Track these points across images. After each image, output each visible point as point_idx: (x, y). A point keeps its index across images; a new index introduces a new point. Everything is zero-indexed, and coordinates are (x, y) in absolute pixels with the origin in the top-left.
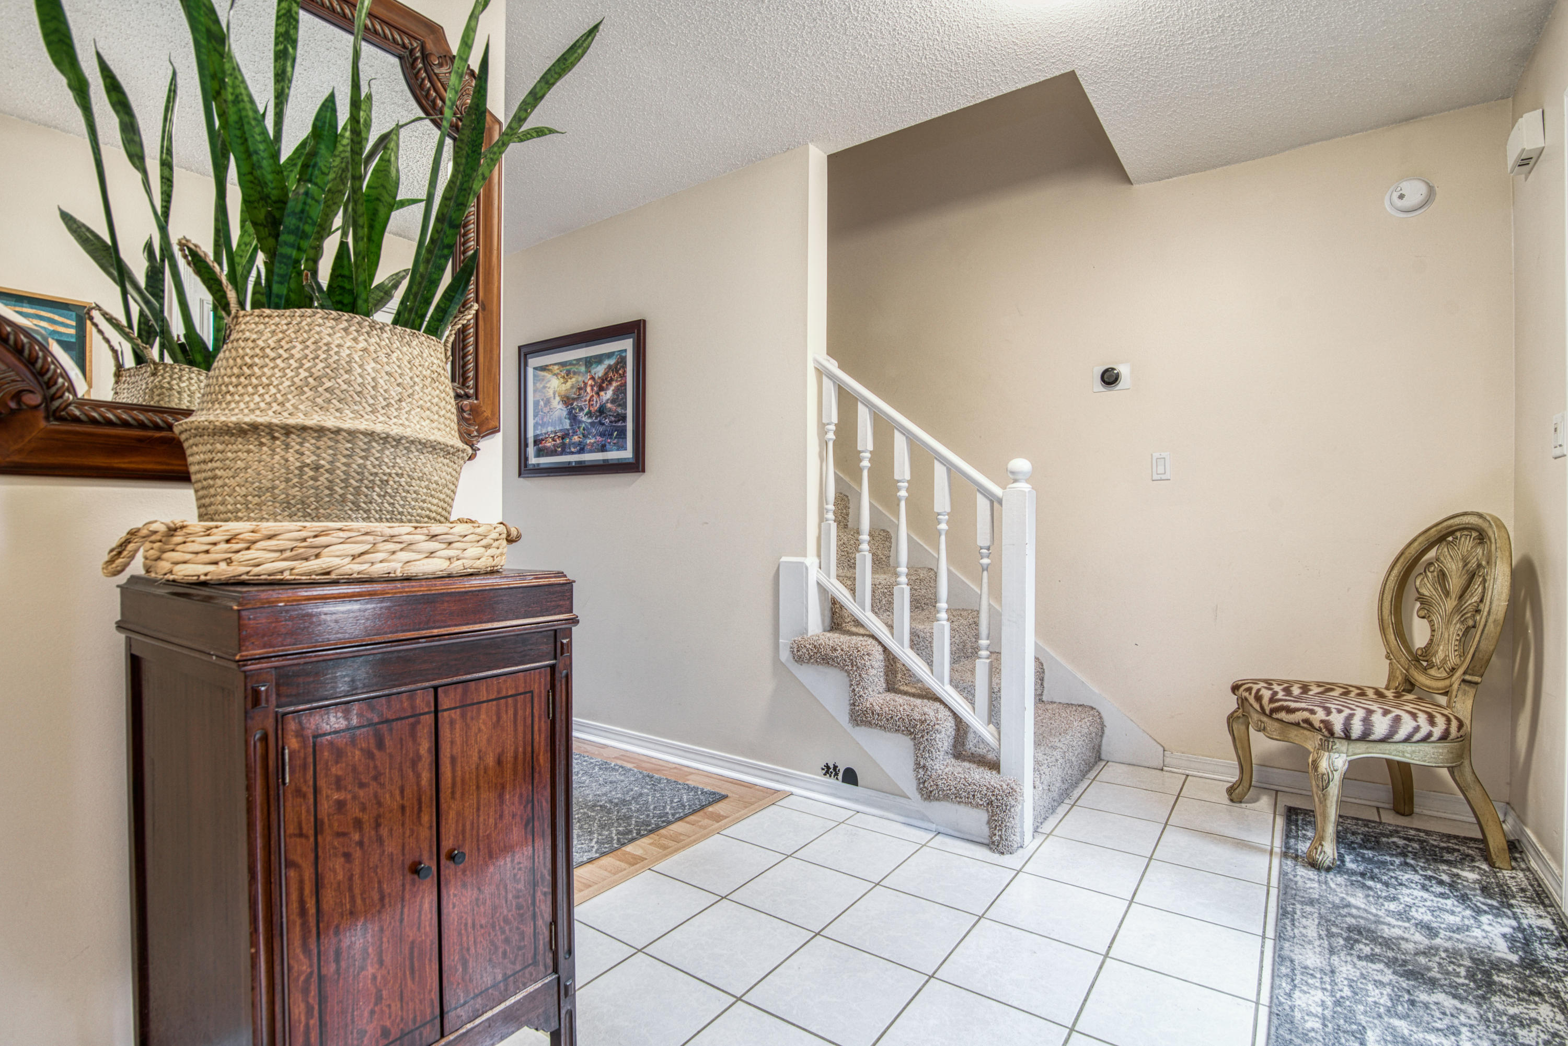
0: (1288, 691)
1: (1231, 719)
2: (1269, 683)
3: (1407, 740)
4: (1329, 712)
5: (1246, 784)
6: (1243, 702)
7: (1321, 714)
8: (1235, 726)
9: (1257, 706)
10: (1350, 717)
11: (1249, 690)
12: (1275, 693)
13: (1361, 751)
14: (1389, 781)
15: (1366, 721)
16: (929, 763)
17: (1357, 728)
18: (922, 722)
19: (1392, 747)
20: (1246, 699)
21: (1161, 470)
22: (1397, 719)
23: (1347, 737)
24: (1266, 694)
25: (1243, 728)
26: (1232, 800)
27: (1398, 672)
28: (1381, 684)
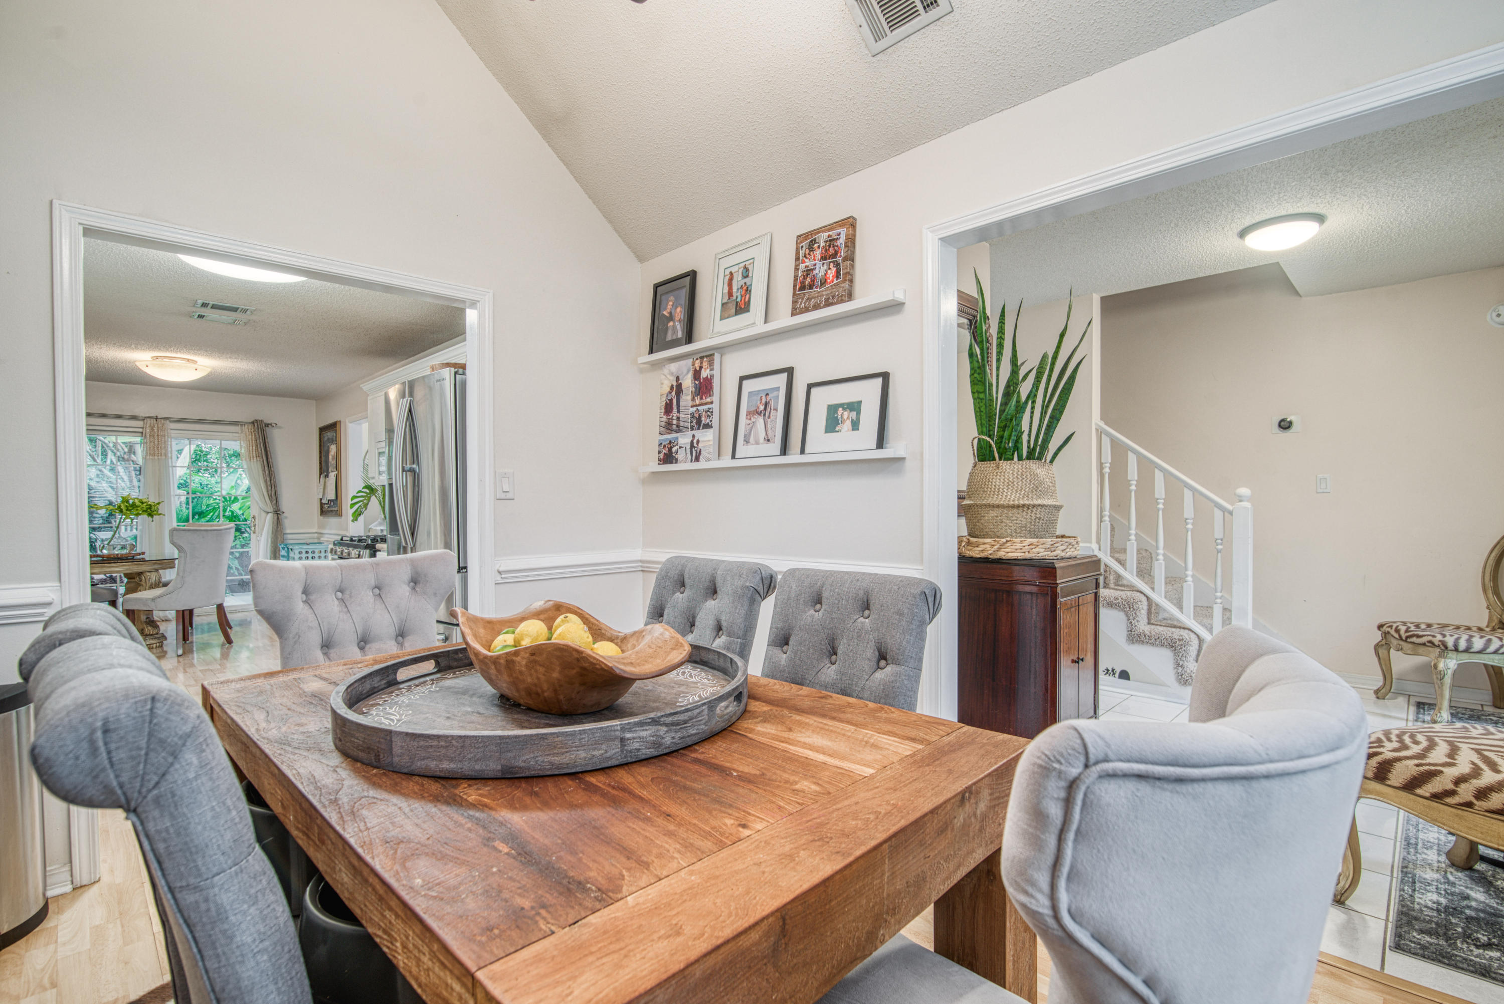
0: (1417, 626)
1: (1377, 647)
2: (1404, 623)
3: (1495, 652)
4: (1444, 636)
5: (1388, 687)
6: (1386, 634)
7: (1439, 637)
8: (1380, 651)
9: (1396, 636)
10: (1458, 639)
11: (1391, 627)
12: (1409, 628)
13: (1466, 658)
14: (1490, 688)
15: (1469, 641)
16: (1186, 664)
17: (1462, 645)
18: (1180, 640)
19: (1486, 656)
20: (1389, 632)
21: (1323, 486)
22: (1489, 641)
23: (1456, 649)
24: (1403, 629)
25: (1386, 652)
26: (1378, 698)
27: (1495, 618)
28: (1483, 625)
